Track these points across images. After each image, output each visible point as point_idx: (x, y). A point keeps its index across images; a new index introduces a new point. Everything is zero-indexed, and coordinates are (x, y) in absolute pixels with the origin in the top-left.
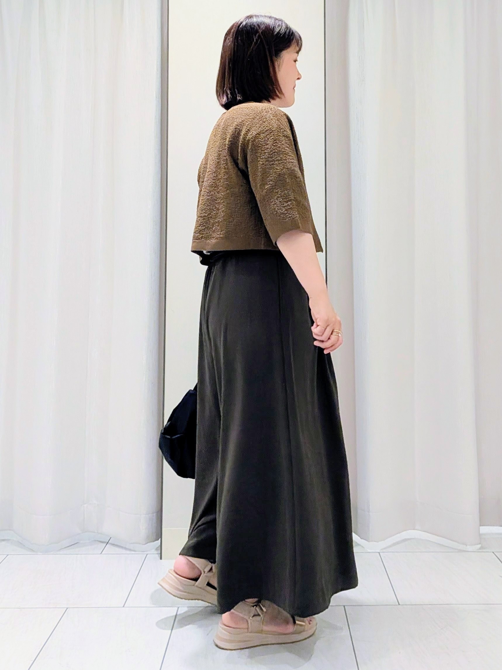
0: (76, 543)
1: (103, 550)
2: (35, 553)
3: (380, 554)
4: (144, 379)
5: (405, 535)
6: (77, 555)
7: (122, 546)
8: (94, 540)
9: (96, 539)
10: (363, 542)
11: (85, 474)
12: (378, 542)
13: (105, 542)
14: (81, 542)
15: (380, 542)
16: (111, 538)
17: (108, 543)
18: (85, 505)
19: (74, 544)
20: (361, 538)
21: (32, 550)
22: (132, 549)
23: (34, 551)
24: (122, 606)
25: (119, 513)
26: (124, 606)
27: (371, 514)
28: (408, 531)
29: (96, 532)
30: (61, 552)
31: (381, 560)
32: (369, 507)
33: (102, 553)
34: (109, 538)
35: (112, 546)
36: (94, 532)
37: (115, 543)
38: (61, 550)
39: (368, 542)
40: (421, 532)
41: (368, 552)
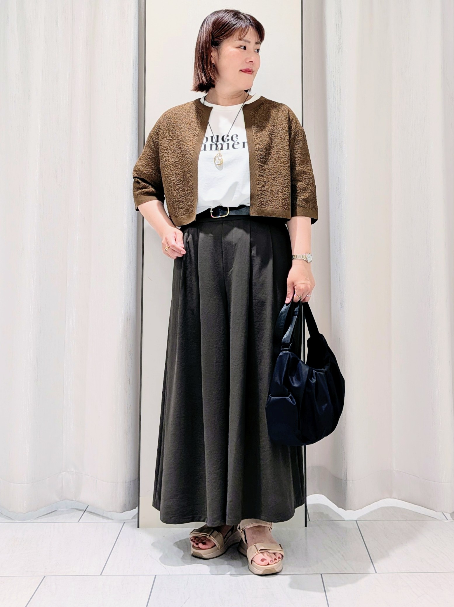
0: (54, 511)
1: (80, 518)
2: (13, 521)
5: (382, 503)
6: (54, 523)
7: (99, 514)
8: (72, 508)
9: (74, 507)
10: (340, 511)
11: (63, 442)
12: (355, 510)
13: (83, 510)
14: (59, 510)
15: (357, 511)
16: (88, 506)
17: (86, 512)
18: (63, 473)
19: (52, 512)
20: (338, 507)
21: (10, 518)
22: (110, 517)
23: (12, 519)
24: (100, 574)
25: (96, 481)
26: (101, 575)
27: (348, 482)
28: (385, 499)
29: (74, 499)
30: (39, 520)
31: (358, 528)
32: (346, 475)
33: (80, 521)
34: (87, 506)
35: (89, 514)
36: (72, 500)
37: (93, 512)
38: (39, 518)
39: (344, 510)
40: (397, 500)
41: (345, 521)
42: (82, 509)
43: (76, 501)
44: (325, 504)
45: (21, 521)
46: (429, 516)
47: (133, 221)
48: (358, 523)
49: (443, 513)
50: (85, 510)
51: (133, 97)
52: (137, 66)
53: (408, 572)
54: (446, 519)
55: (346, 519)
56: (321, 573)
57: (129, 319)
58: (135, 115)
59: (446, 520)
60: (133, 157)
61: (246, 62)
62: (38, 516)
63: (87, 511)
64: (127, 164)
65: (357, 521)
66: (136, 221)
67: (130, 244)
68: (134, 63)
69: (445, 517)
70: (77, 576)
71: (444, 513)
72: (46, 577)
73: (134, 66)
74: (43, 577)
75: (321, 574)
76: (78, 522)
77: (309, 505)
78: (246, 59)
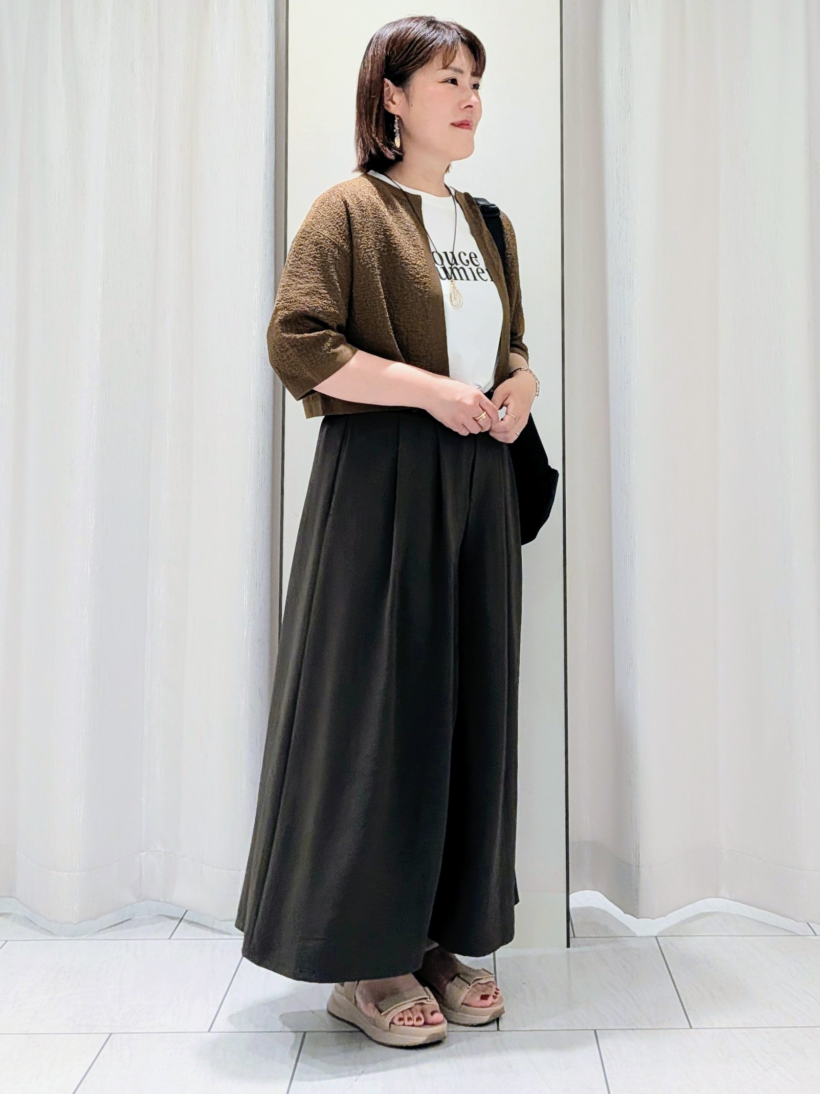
0: (126, 920)
1: (173, 933)
2: (56, 938)
3: (657, 940)
4: (245, 633)
5: (701, 906)
6: (127, 941)
7: (207, 925)
8: (159, 915)
9: (161, 914)
10: (627, 919)
11: (143, 800)
12: (654, 919)
13: (178, 918)
14: (136, 918)
15: (658, 919)
16: (187, 911)
17: (182, 921)
18: (142, 853)
19: (122, 922)
20: (625, 913)
21: (49, 931)
22: (224, 930)
23: (52, 934)
24: (207, 1030)
25: (202, 867)
26: (209, 1031)
27: (642, 870)
28: (706, 900)
29: (162, 900)
30: (101, 936)
31: (658, 948)
32: (637, 857)
33: (172, 938)
34: (185, 912)
35: (189, 926)
36: (159, 901)
37: (195, 920)
38: (101, 932)
39: (636, 919)
40: (729, 901)
41: (636, 937)
42: (176, 915)
43: (164, 902)
44: (602, 907)
45: (70, 938)
46: (784, 929)
47: (265, 413)
48: (659, 941)
49: (808, 924)
50: (181, 917)
51: (266, 196)
52: (273, 141)
53: (747, 1026)
54: (814, 934)
55: (638, 934)
56: (595, 1029)
57: (260, 584)
58: (270, 228)
59: (813, 936)
60: (265, 301)
61: (460, 109)
62: (97, 930)
63: (184, 920)
64: (256, 313)
65: (658, 938)
66: (271, 412)
67: (261, 452)
68: (268, 137)
69: (812, 931)
70: (168, 1034)
71: (810, 924)
72: (112, 1035)
73: (267, 141)
74: (109, 1035)
75: (595, 1031)
76: (170, 939)
77: (574, 909)
78: (460, 104)
